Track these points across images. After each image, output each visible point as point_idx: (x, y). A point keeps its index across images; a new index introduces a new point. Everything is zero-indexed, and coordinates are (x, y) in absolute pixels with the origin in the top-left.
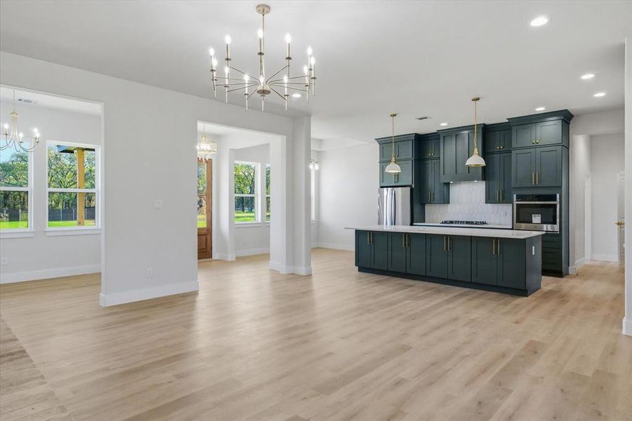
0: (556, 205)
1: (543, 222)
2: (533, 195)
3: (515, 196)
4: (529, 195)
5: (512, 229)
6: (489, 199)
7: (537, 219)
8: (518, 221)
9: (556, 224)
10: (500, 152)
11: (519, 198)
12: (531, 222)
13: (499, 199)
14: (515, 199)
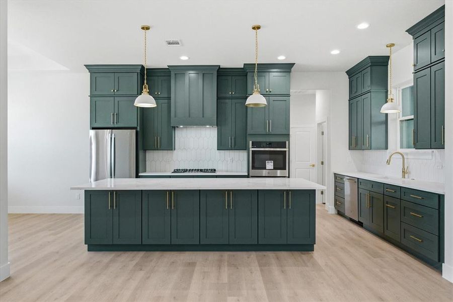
0: (286, 151)
1: (275, 168)
2: (266, 142)
3: (251, 142)
4: (263, 142)
5: (248, 176)
6: (222, 145)
7: (270, 165)
8: (253, 168)
9: (286, 169)
10: (232, 98)
11: (254, 144)
12: (265, 168)
13: (231, 146)
14: (251, 146)
